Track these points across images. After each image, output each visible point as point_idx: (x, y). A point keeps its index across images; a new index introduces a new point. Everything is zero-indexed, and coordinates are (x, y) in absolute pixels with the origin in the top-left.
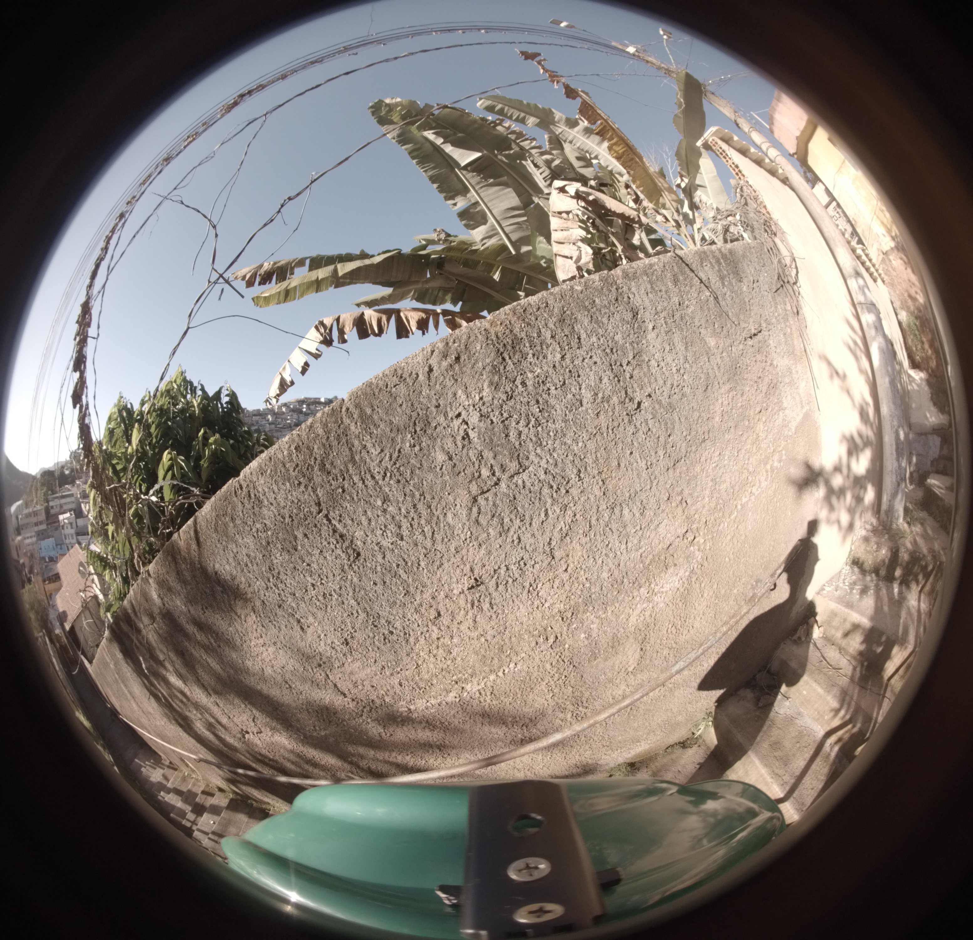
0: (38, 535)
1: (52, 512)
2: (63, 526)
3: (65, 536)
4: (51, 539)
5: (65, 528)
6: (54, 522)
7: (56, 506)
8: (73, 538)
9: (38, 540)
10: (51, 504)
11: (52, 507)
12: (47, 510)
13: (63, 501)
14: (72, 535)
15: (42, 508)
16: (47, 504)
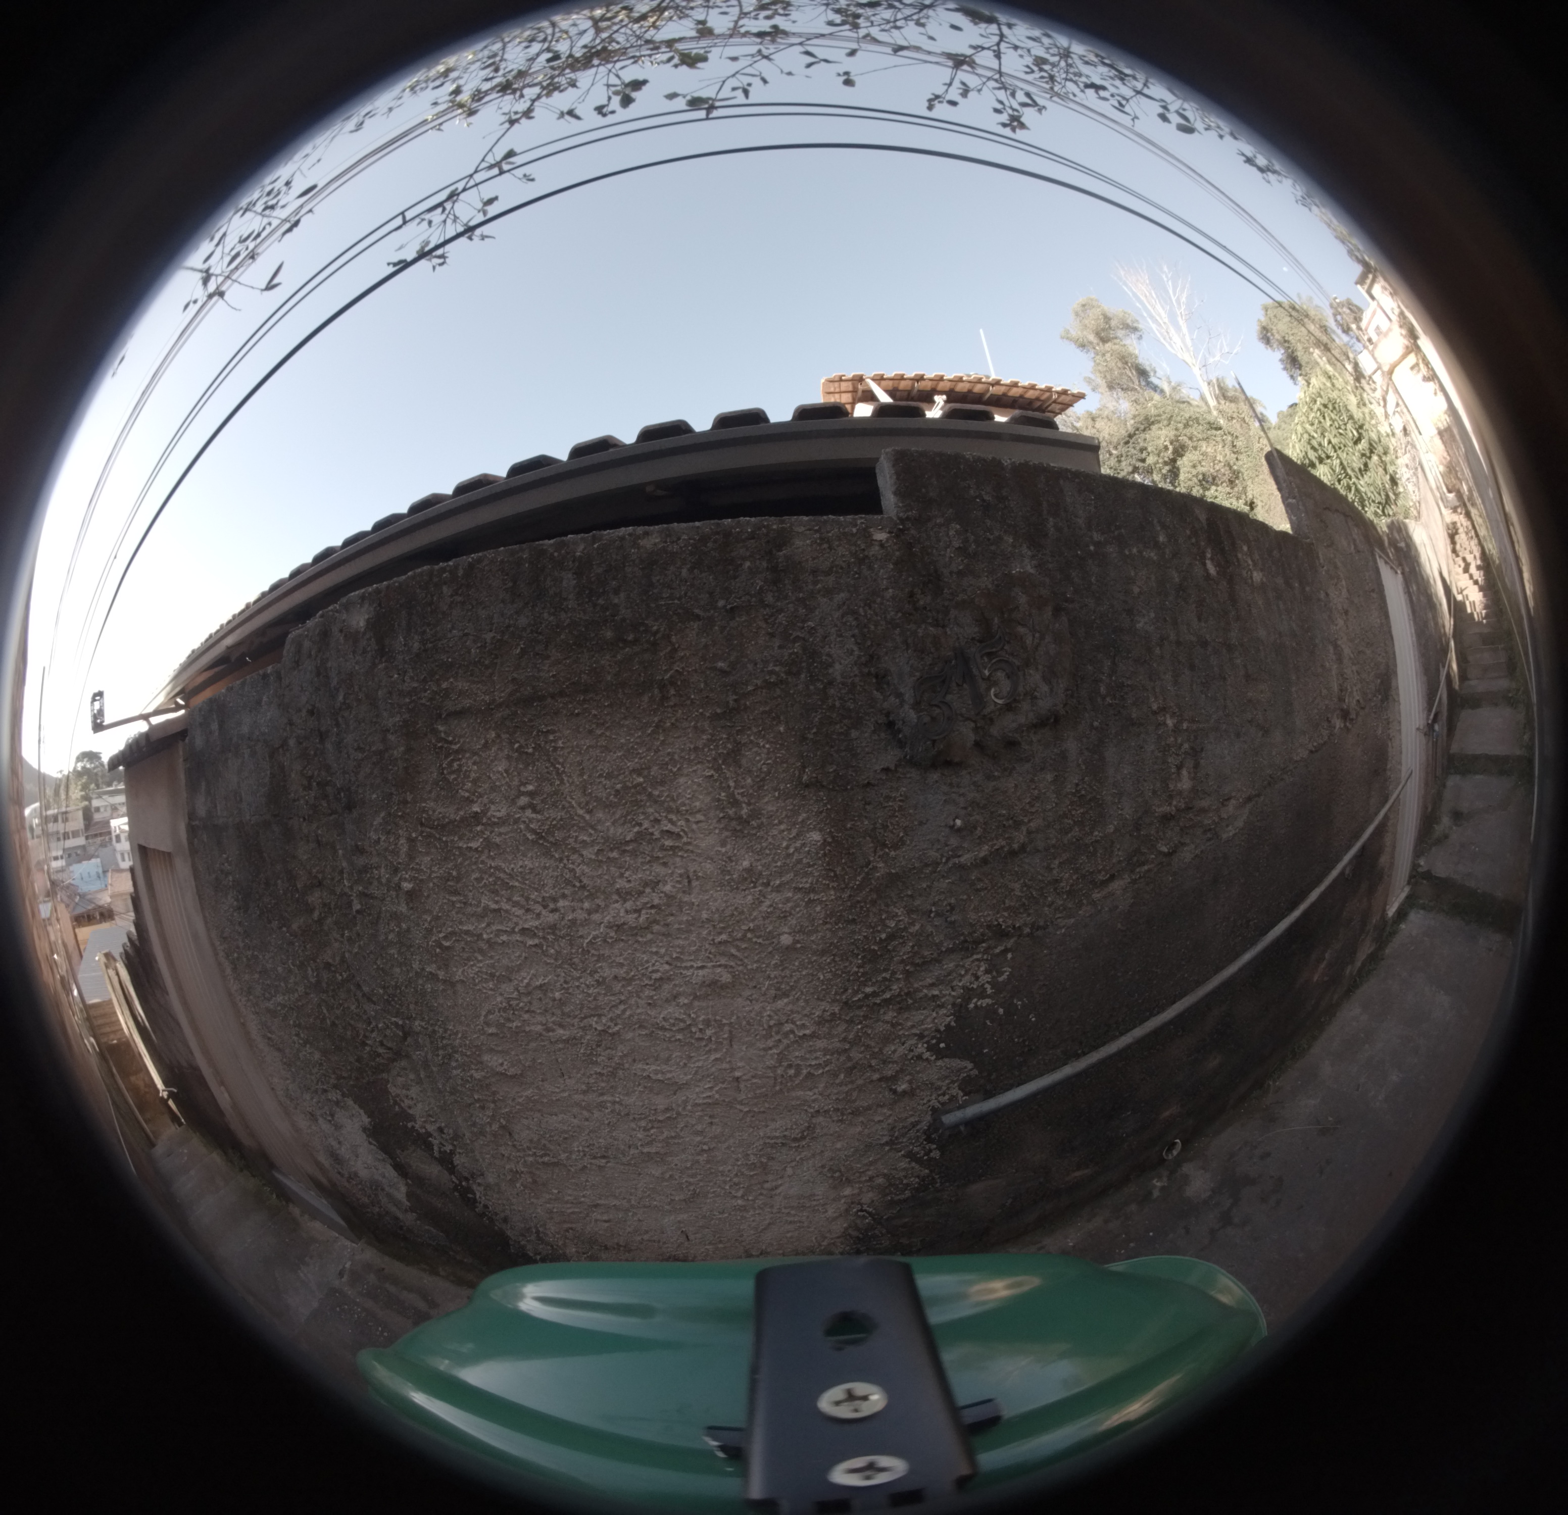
0: (69, 856)
1: (97, 817)
3: (122, 855)
4: (93, 861)
5: (122, 839)
6: (101, 835)
7: (106, 806)
9: (68, 865)
10: (96, 803)
11: (98, 809)
12: (88, 814)
13: (119, 799)
15: (78, 810)
16: (86, 803)
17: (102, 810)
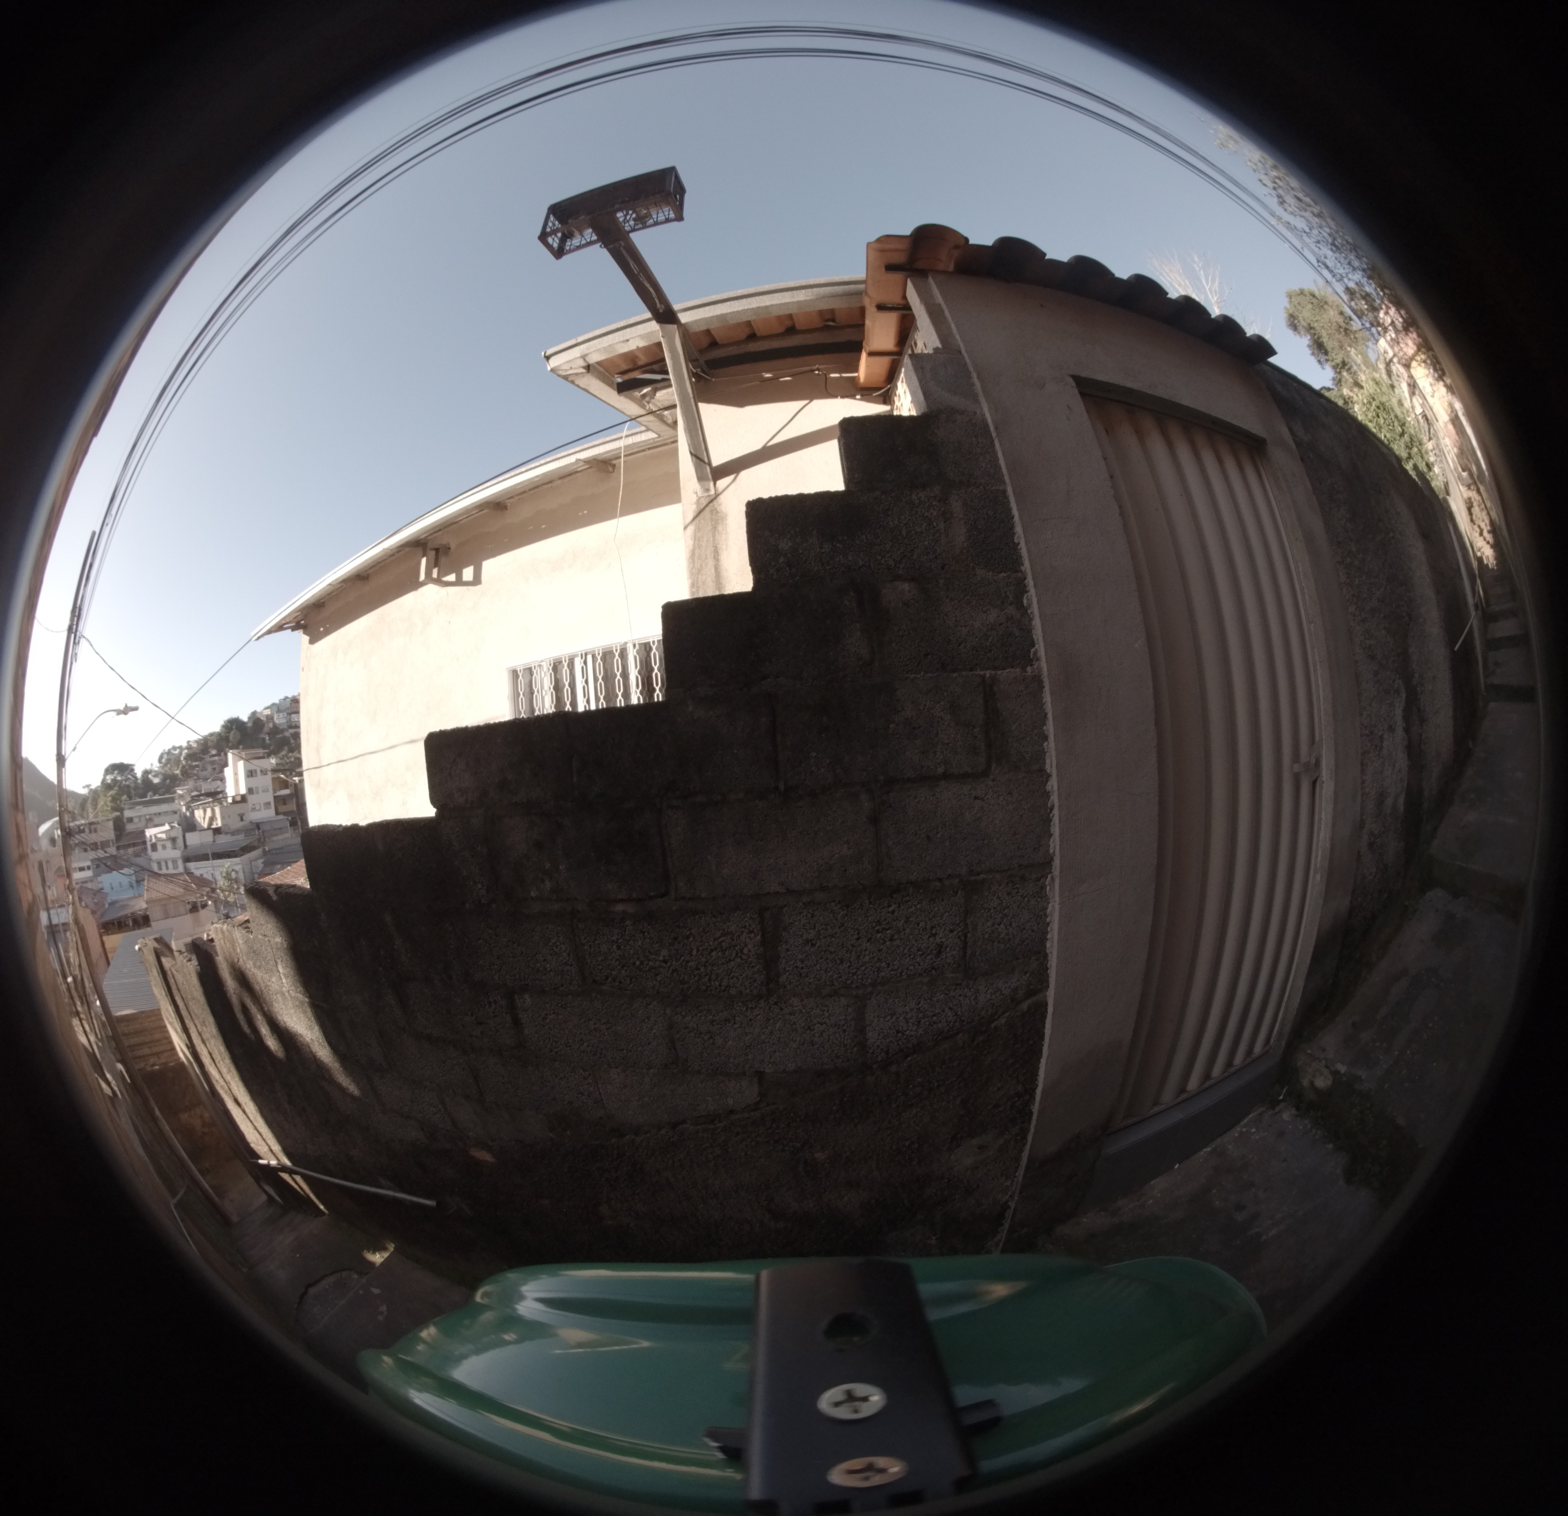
0: (98, 866)
1: (130, 827)
2: (154, 847)
3: (159, 864)
4: (126, 871)
5: (159, 847)
6: (134, 845)
7: (140, 817)
8: (175, 867)
9: (96, 875)
10: (128, 814)
11: (130, 820)
12: (119, 825)
13: (154, 809)
14: (174, 861)
15: (108, 820)
16: (118, 814)
17: (136, 820)
